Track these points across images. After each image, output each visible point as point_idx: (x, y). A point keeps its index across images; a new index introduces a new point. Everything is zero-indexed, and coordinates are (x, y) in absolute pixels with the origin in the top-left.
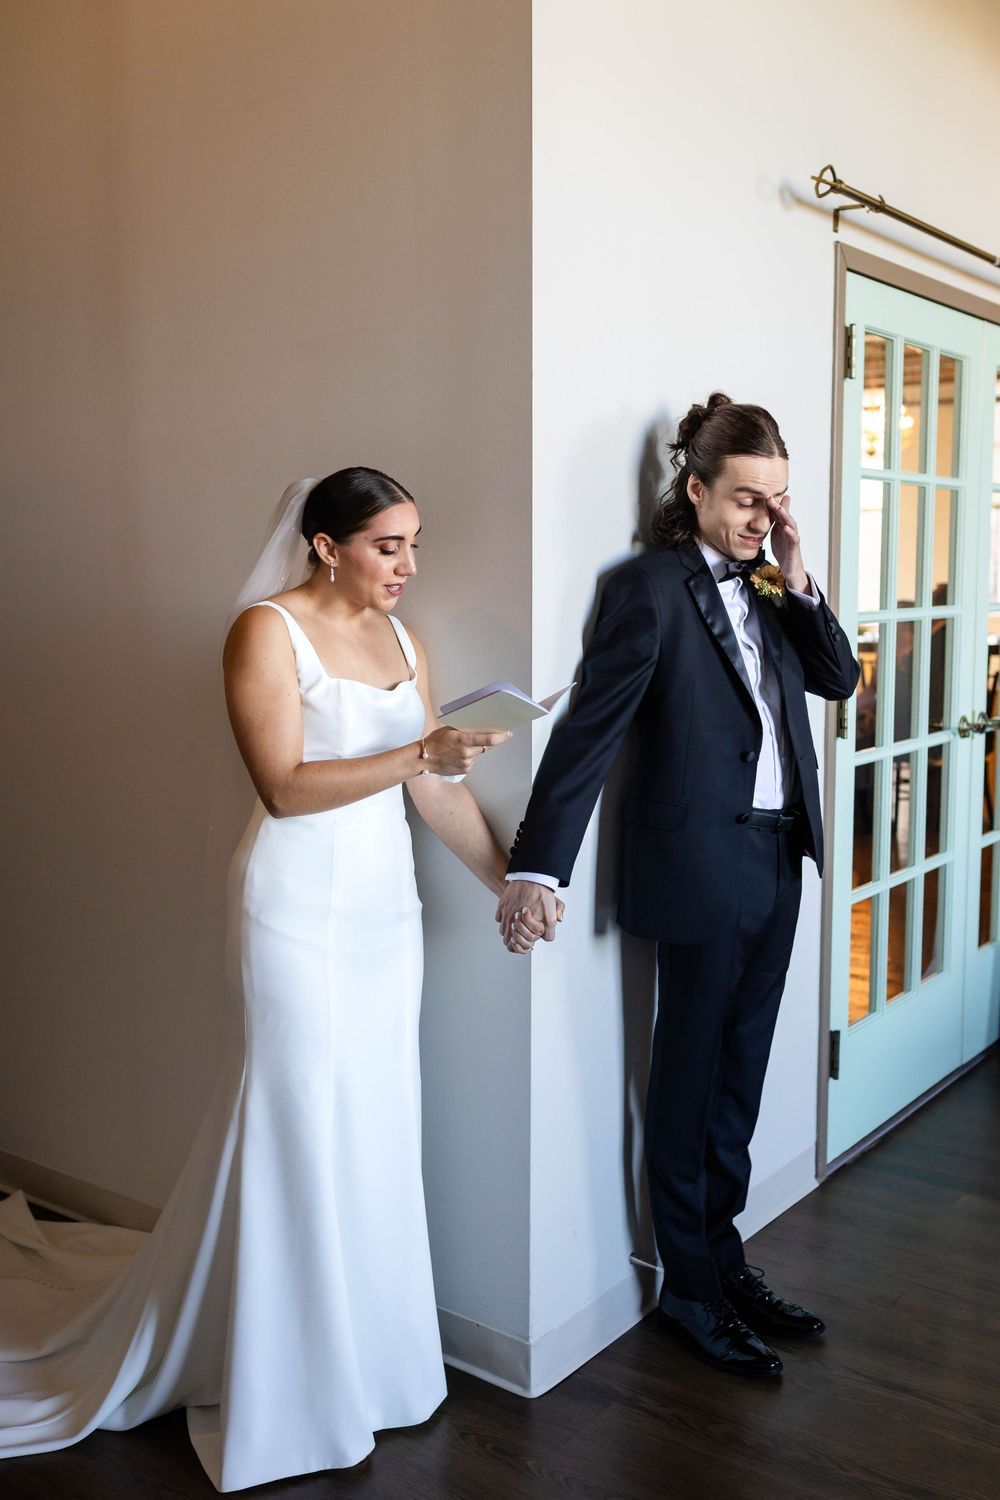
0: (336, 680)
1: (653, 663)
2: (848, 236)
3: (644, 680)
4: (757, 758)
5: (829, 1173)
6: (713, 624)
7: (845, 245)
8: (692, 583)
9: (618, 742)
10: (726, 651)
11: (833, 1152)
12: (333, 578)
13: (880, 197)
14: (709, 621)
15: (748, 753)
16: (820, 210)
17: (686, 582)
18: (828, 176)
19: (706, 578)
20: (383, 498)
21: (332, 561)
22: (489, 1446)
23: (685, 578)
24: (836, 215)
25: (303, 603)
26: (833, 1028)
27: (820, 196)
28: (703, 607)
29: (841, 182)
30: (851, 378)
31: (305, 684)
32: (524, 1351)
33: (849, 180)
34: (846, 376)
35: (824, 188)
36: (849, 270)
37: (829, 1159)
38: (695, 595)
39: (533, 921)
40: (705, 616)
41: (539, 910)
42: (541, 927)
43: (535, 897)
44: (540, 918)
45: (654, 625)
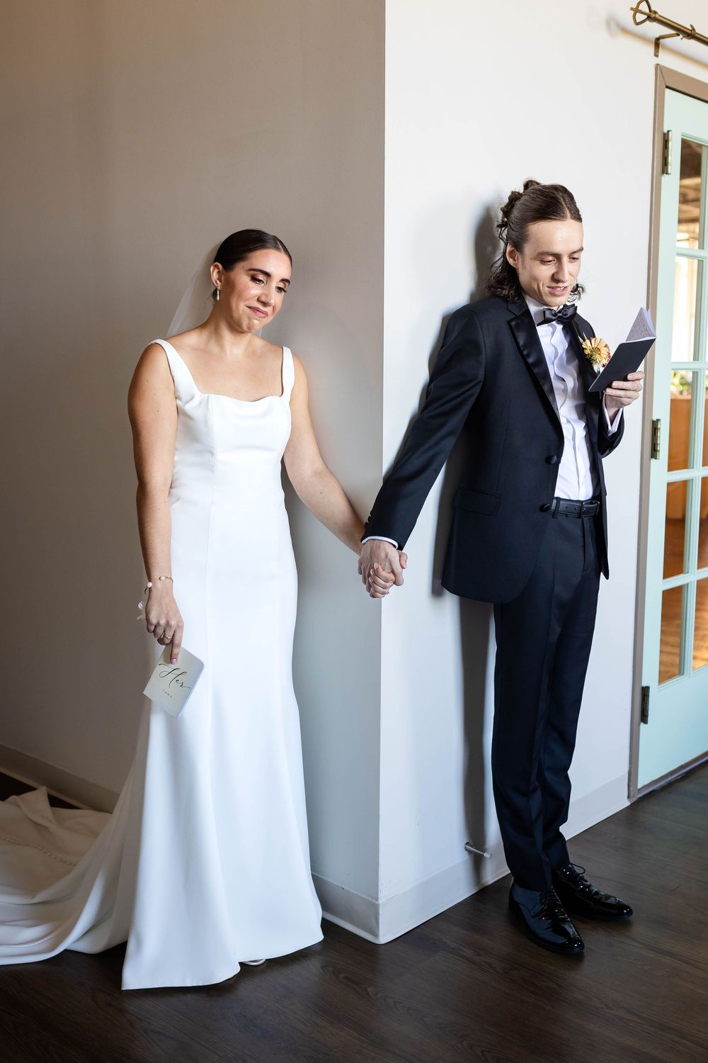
0: (206, 395)
1: (480, 382)
2: (666, 60)
3: (472, 395)
4: (559, 461)
5: (639, 796)
6: (528, 355)
7: (663, 66)
8: (513, 323)
11: (644, 779)
13: (691, 26)
14: (525, 353)
15: (552, 456)
16: (643, 38)
17: (509, 323)
18: (644, 7)
21: (219, 285)
22: (342, 976)
23: (509, 319)
24: (657, 43)
26: (644, 684)
27: (637, 24)
28: (521, 342)
29: (655, 13)
30: (667, 174)
32: (375, 908)
33: (663, 12)
34: (663, 173)
35: (640, 17)
36: (667, 87)
37: (640, 786)
38: (515, 332)
39: (384, 574)
40: (522, 349)
41: (387, 564)
42: (392, 576)
43: (383, 555)
44: (390, 571)
45: (479, 353)
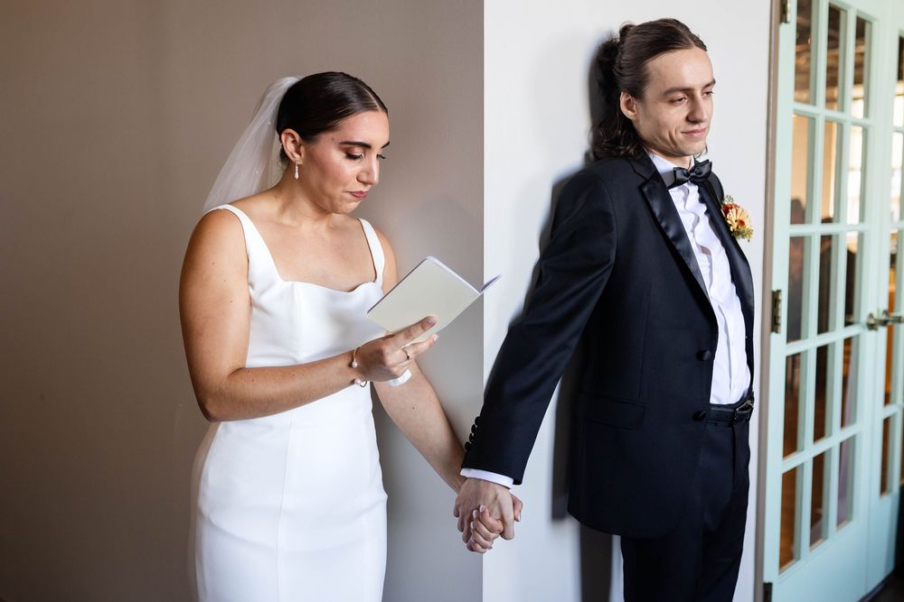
0: (291, 283)
1: (610, 267)
3: (602, 281)
4: (713, 358)
6: (667, 228)
8: (645, 189)
9: (575, 342)
10: (681, 254)
12: (297, 176)
14: (663, 225)
17: (640, 188)
19: (658, 185)
20: (356, 103)
21: (297, 159)
25: (269, 206)
26: (766, 581)
28: (657, 211)
31: (258, 287)
38: (649, 200)
39: (491, 520)
40: (659, 220)
41: (496, 510)
42: (499, 526)
43: (491, 496)
44: (498, 517)
45: (610, 229)
